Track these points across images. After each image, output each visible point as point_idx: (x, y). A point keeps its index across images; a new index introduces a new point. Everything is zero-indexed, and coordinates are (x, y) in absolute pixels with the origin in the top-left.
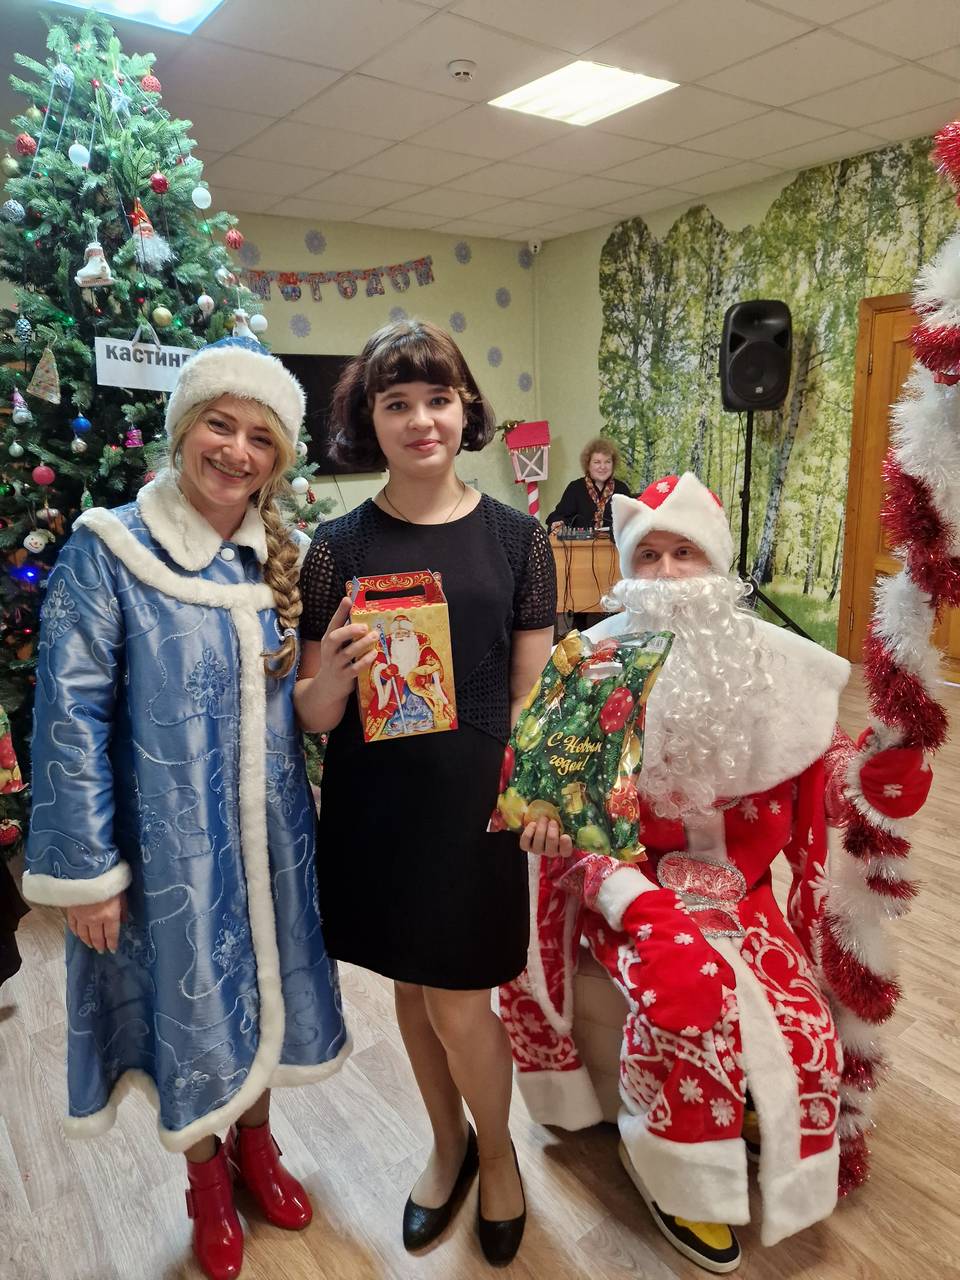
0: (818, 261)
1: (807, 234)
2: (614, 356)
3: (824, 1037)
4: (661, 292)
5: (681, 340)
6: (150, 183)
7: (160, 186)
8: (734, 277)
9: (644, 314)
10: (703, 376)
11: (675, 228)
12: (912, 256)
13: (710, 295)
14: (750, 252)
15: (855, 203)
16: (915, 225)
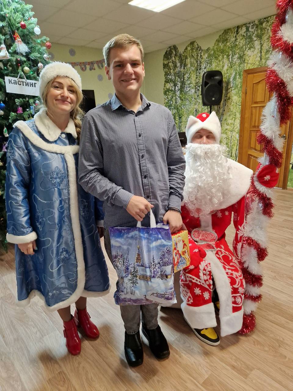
0: (230, 58)
1: (227, 50)
2: (168, 90)
3: (240, 278)
4: (182, 69)
5: (189, 84)
6: (20, 25)
7: (23, 27)
8: (205, 64)
9: (177, 76)
10: (196, 95)
11: (186, 49)
12: (258, 56)
13: (197, 70)
14: (210, 56)
15: (241, 40)
16: (259, 47)
